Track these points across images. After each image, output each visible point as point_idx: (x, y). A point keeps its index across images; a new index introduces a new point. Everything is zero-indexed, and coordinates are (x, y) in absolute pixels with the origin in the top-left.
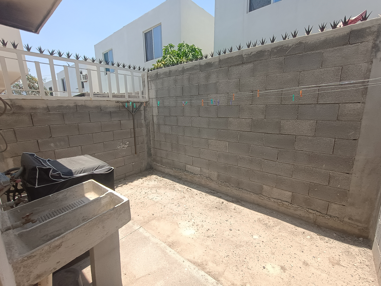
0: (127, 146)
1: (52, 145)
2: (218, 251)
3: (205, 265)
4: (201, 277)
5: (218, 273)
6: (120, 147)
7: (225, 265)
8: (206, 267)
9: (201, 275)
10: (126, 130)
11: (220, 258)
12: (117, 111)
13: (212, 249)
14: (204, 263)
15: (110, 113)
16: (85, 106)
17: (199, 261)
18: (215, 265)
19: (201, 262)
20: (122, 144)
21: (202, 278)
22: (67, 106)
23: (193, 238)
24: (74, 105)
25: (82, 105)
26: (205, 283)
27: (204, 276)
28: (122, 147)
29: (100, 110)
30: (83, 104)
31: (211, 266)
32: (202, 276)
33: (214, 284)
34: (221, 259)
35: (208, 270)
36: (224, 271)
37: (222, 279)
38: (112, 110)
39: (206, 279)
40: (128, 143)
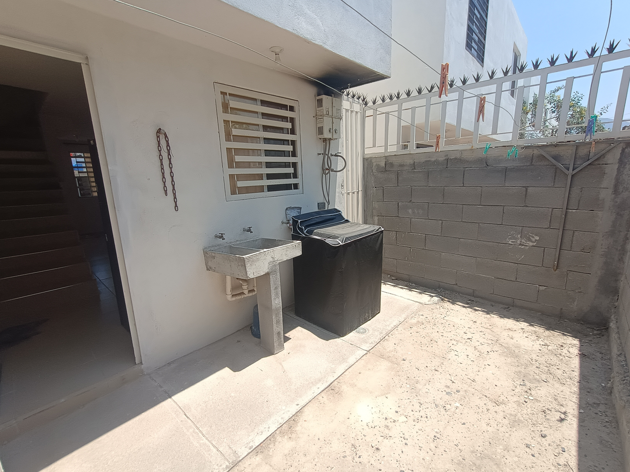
0: (531, 244)
1: (410, 211)
2: (316, 460)
3: (290, 436)
4: (267, 427)
5: (271, 454)
6: (512, 242)
7: (283, 468)
8: (286, 437)
9: (270, 425)
10: (538, 209)
11: (300, 463)
12: (523, 166)
13: (322, 451)
14: (294, 436)
15: (506, 170)
16: (461, 160)
17: (298, 428)
18: (286, 452)
19: (296, 431)
20: (521, 237)
21: (265, 427)
22: (435, 161)
23: (349, 418)
24: (445, 158)
25: (456, 159)
26: (256, 430)
27: (267, 431)
28: (519, 242)
29: (485, 165)
30: (458, 156)
31: (284, 445)
32: (269, 428)
33: (251, 443)
34: (296, 464)
35: (279, 438)
36: (271, 466)
37: (258, 459)
38: (509, 165)
39: (262, 433)
40: (537, 238)
